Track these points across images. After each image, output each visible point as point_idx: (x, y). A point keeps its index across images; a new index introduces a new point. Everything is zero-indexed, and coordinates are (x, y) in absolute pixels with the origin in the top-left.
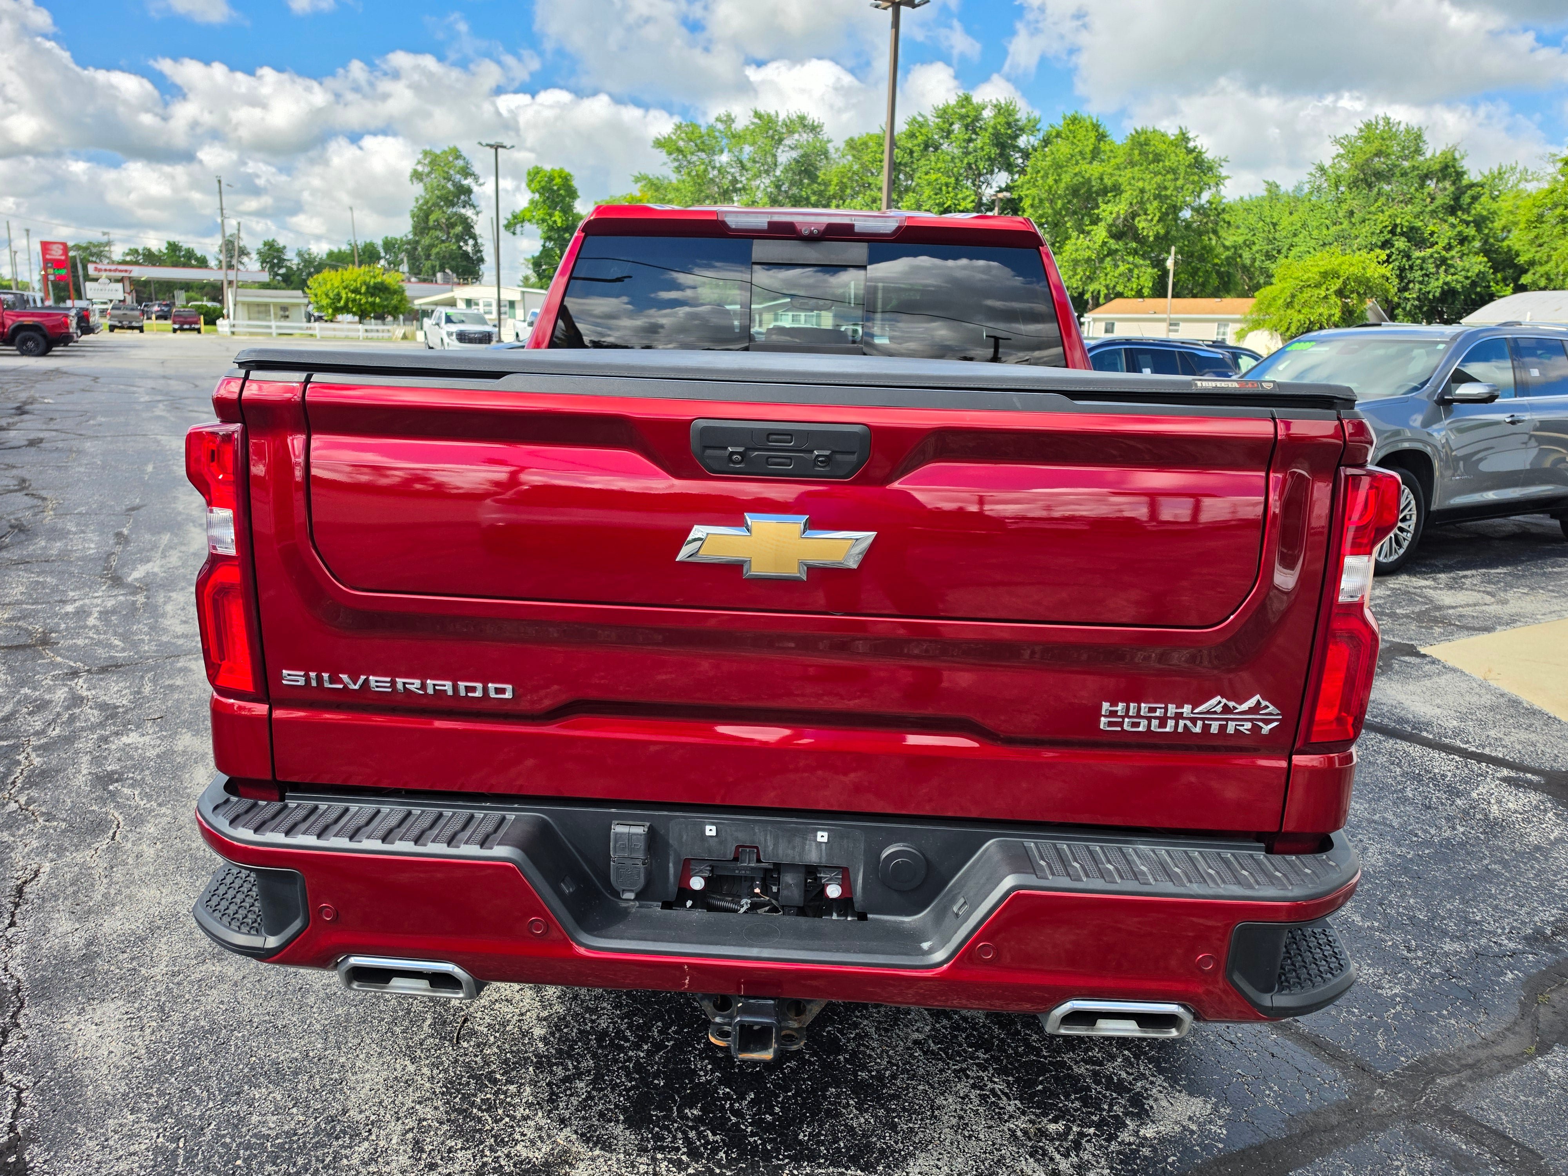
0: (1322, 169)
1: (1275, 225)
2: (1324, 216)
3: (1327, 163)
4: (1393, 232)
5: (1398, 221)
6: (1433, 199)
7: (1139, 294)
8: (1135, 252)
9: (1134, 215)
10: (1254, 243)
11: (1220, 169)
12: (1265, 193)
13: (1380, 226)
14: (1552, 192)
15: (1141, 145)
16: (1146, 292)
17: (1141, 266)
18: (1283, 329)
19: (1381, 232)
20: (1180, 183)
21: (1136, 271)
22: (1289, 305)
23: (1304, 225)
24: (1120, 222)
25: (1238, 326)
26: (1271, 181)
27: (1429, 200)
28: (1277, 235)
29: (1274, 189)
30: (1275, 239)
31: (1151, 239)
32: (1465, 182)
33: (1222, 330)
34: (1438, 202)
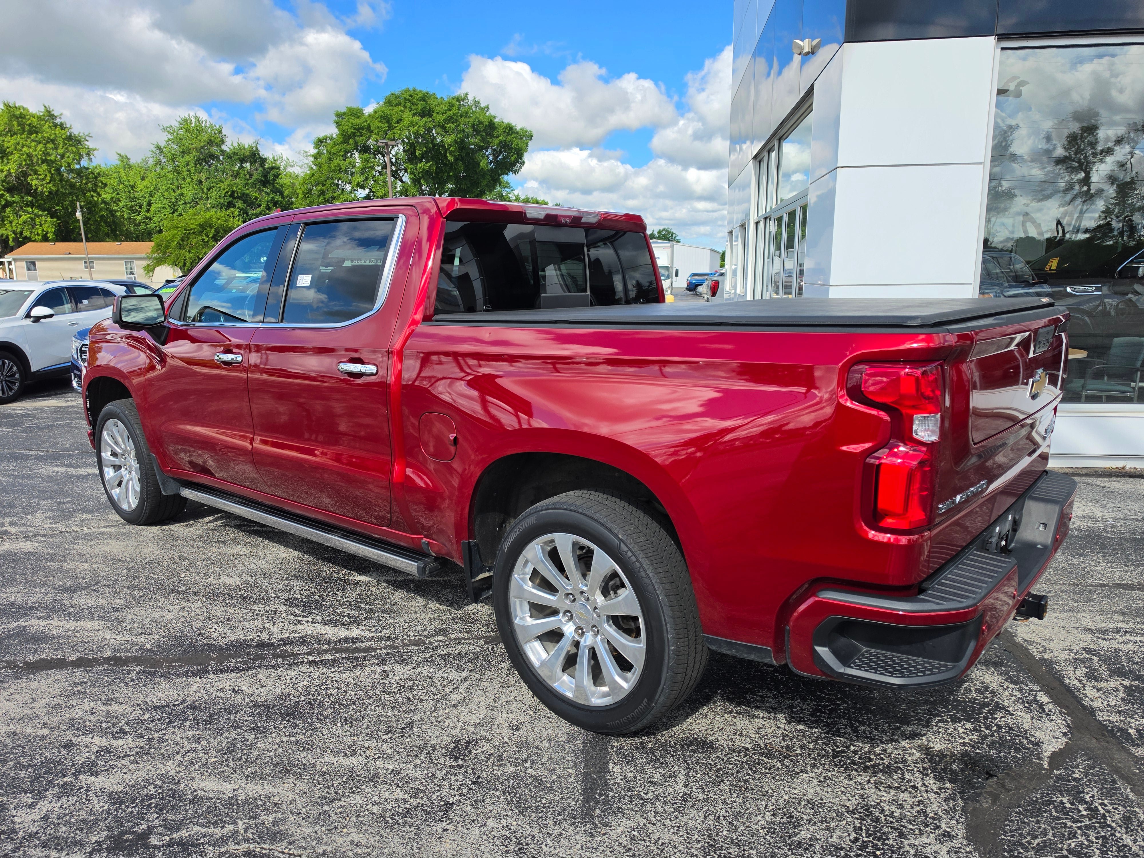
0: (159, 148)
1: (132, 187)
2: (169, 182)
3: (162, 144)
4: (232, 195)
5: (234, 189)
6: (251, 176)
7: (45, 239)
8: (32, 205)
9: (25, 175)
10: (120, 201)
11: (86, 143)
12: (118, 163)
13: (224, 192)
14: (313, 175)
15: (17, 118)
16: (50, 236)
17: (41, 215)
18: (181, 264)
19: (225, 196)
20: (60, 151)
21: (37, 220)
22: (180, 247)
23: (157, 189)
24: (12, 179)
25: (145, 263)
26: (123, 154)
27: (248, 177)
28: (136, 194)
29: (125, 160)
30: (135, 198)
31: (47, 193)
32: (267, 166)
33: (129, 266)
34: (254, 177)
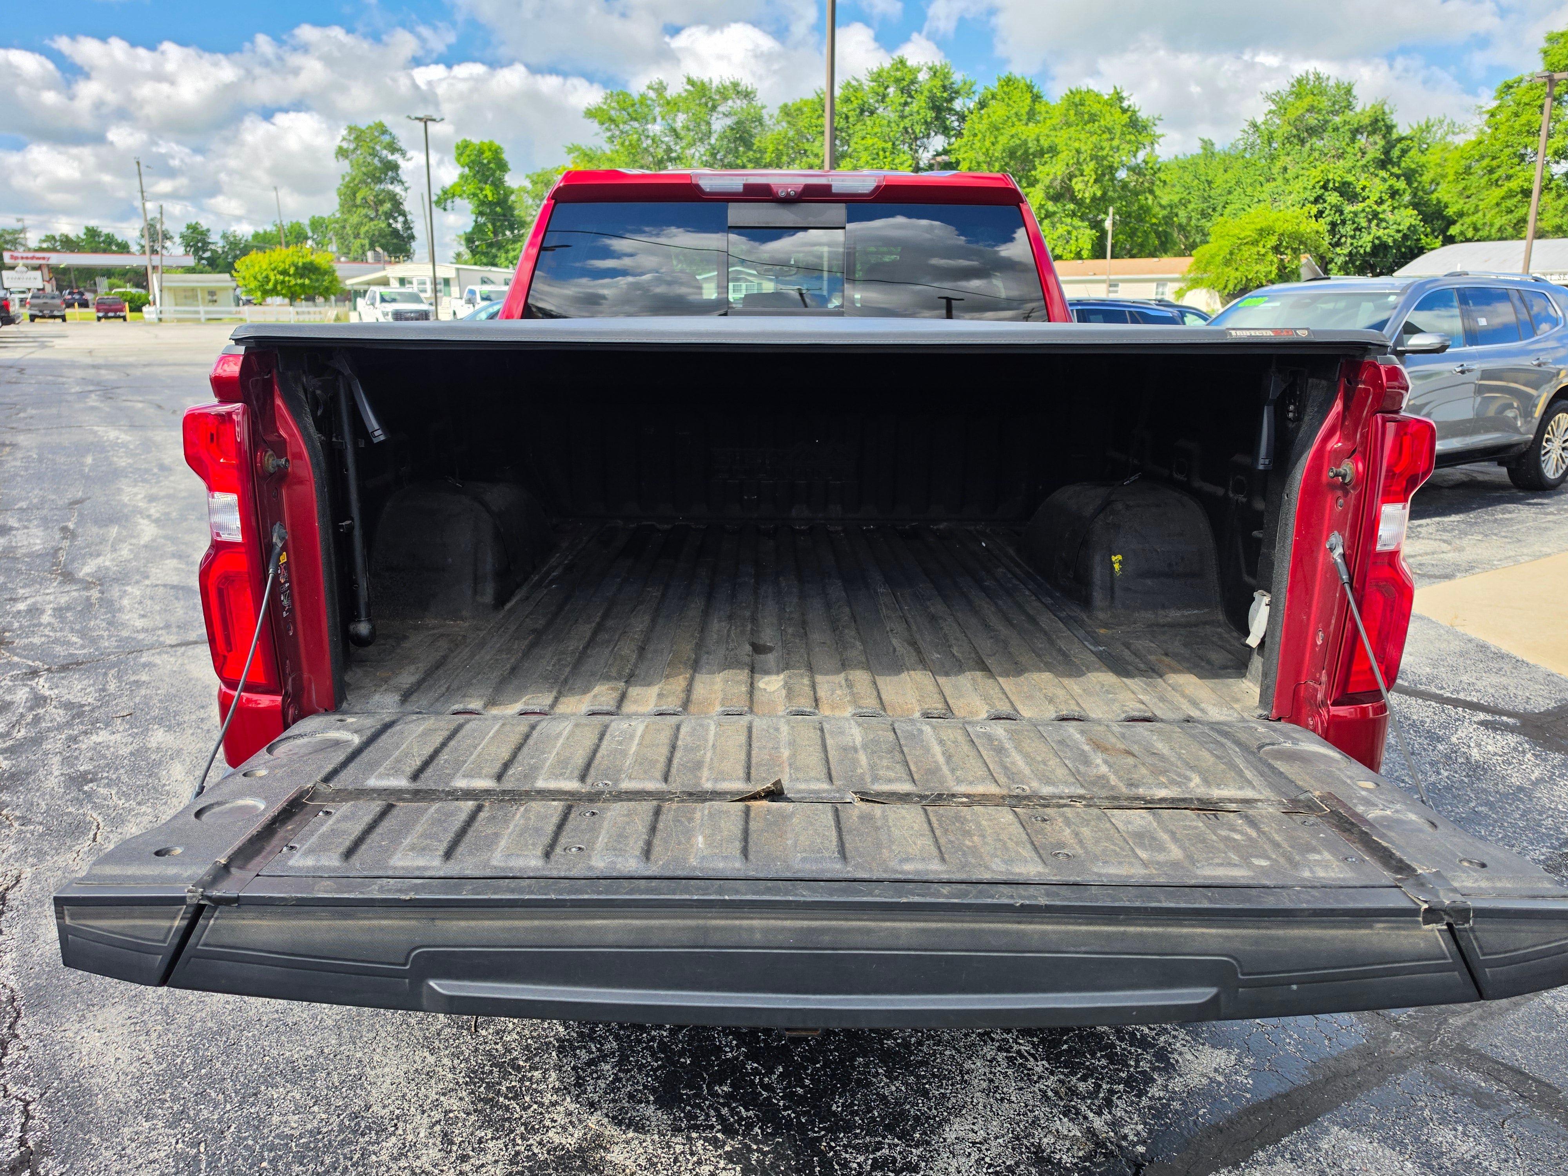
0: (1255, 126)
1: (1209, 183)
2: (1258, 173)
3: (1260, 120)
4: (1325, 187)
5: (1330, 177)
6: (1364, 153)
7: (1079, 256)
8: (1073, 214)
9: (1071, 177)
10: (1190, 202)
11: (1154, 128)
12: (1201, 151)
13: (1314, 182)
14: (1480, 143)
15: (1076, 106)
16: (1085, 254)
17: (1079, 227)
18: (1221, 286)
19: (1314, 187)
20: (1116, 143)
21: (1074, 233)
22: (1227, 263)
23: (1238, 183)
24: (1057, 184)
25: (1176, 286)
26: (1206, 139)
27: (1360, 154)
28: (1212, 193)
29: (1209, 147)
30: (1210, 197)
31: (1088, 201)
32: (1395, 136)
33: (1160, 290)
34: (1369, 157)
